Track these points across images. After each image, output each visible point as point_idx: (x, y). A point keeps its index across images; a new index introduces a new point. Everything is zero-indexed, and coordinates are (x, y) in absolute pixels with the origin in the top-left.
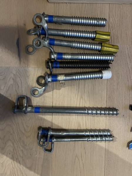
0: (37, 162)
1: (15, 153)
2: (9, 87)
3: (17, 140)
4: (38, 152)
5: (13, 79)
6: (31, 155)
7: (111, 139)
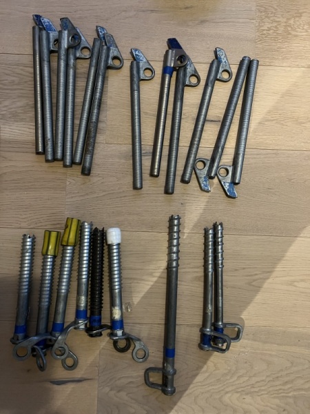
0: (259, 352)
1: (243, 389)
2: (131, 398)
3: (220, 386)
4: (242, 350)
5: (119, 391)
6: (246, 363)
7: (220, 227)
